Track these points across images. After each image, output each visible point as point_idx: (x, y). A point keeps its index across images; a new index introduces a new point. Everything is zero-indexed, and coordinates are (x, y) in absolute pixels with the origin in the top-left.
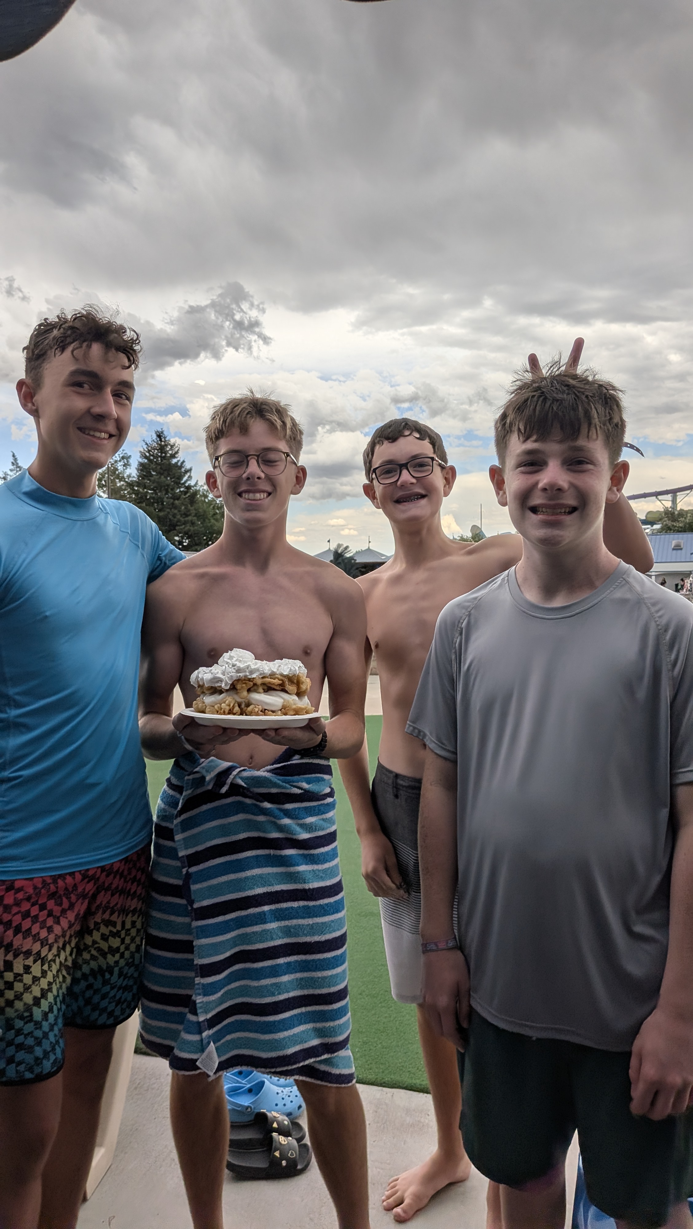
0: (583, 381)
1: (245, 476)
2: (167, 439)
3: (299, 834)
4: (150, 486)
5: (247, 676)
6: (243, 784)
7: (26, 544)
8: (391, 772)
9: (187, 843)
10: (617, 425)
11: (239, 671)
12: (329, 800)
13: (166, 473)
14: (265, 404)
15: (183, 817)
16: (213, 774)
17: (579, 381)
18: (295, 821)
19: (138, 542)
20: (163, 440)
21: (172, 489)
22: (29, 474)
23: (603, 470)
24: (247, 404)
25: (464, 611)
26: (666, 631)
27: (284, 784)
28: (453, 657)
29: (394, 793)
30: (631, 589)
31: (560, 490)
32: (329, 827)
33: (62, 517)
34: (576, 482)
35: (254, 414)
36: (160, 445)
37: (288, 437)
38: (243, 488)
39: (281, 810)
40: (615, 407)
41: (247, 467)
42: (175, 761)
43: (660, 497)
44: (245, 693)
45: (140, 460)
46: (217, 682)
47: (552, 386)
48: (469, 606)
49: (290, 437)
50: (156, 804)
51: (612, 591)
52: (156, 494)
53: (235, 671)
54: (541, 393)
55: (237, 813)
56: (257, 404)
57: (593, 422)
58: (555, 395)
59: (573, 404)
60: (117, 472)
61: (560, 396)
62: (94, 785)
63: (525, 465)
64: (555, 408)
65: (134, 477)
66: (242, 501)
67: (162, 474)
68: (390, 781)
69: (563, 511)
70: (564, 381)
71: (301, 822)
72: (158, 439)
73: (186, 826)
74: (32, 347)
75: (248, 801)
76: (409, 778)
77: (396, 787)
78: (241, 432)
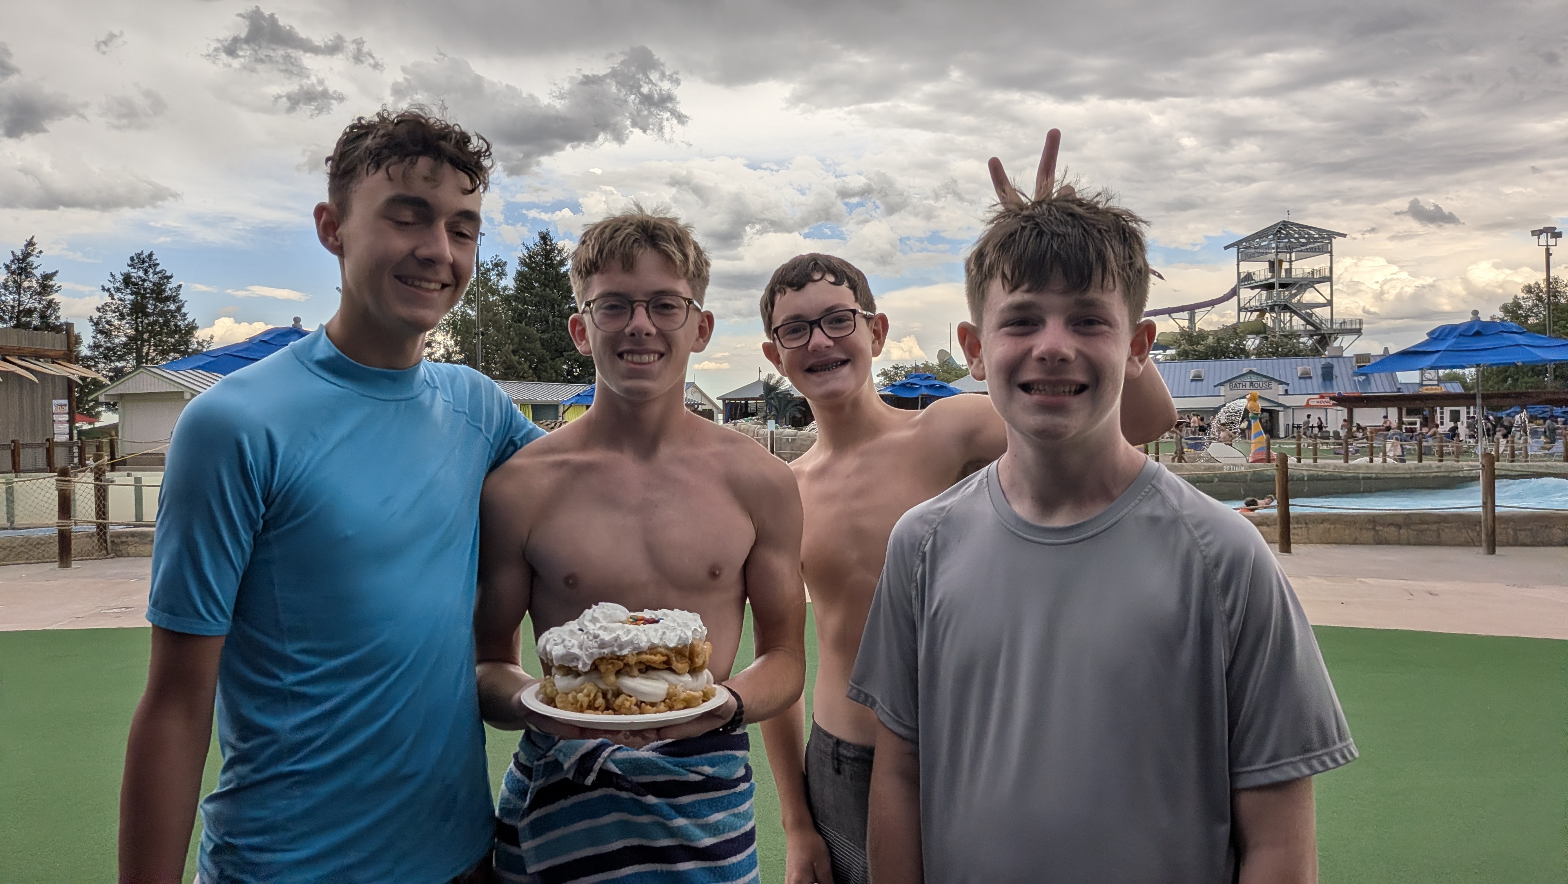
0: (1090, 208)
1: (628, 330)
2: (553, 242)
3: (699, 840)
4: (531, 302)
5: (615, 652)
6: (617, 771)
7: (315, 436)
8: (830, 736)
9: (540, 853)
10: (1140, 271)
11: (602, 645)
12: (744, 786)
13: (552, 284)
14: (660, 229)
15: (534, 815)
16: (574, 758)
17: (1087, 209)
18: (694, 821)
19: (480, 422)
20: (548, 243)
21: (559, 306)
22: (327, 333)
23: (1121, 332)
24: (633, 227)
25: (927, 526)
26: (1217, 566)
27: (677, 769)
28: (914, 593)
29: (834, 767)
30: (1164, 501)
31: (1064, 360)
32: (744, 825)
33: (369, 397)
34: (1085, 349)
35: (643, 243)
36: (545, 250)
37: (690, 274)
38: (625, 347)
39: (673, 807)
40: (1137, 247)
41: (631, 318)
42: (525, 733)
43: (1174, 315)
44: (612, 678)
45: (519, 268)
46: (572, 661)
47: (1050, 215)
48: (934, 520)
49: (694, 275)
50: (499, 790)
51: (1137, 505)
52: (539, 311)
53: (596, 645)
54: (1035, 224)
55: (609, 812)
56: (648, 228)
57: (1109, 266)
58: (1055, 228)
59: (1080, 242)
60: (489, 284)
61: (1061, 229)
62: (408, 778)
63: (1012, 325)
64: (1055, 247)
65: (511, 289)
66: (622, 365)
67: (547, 286)
68: (829, 750)
69: (1067, 389)
70: (1066, 208)
71: (701, 821)
72: (542, 242)
73: (537, 829)
74: (337, 158)
75: (624, 795)
76: (854, 746)
77: (838, 759)
78: (624, 267)
